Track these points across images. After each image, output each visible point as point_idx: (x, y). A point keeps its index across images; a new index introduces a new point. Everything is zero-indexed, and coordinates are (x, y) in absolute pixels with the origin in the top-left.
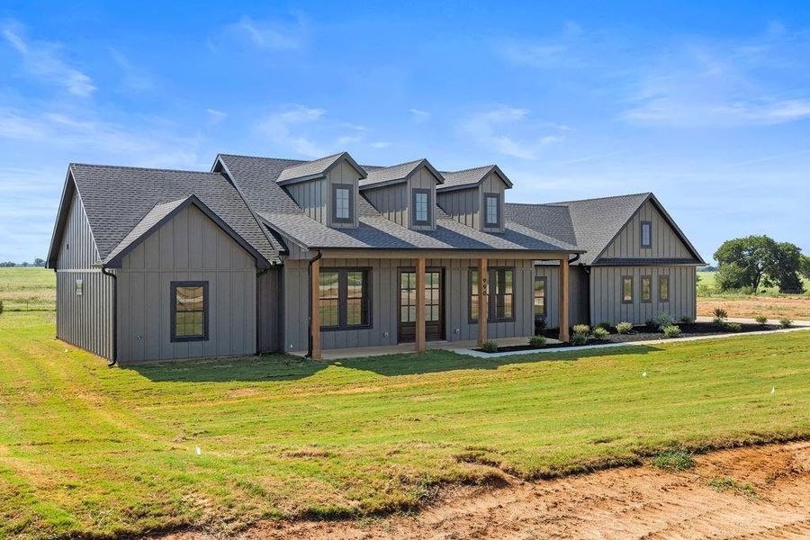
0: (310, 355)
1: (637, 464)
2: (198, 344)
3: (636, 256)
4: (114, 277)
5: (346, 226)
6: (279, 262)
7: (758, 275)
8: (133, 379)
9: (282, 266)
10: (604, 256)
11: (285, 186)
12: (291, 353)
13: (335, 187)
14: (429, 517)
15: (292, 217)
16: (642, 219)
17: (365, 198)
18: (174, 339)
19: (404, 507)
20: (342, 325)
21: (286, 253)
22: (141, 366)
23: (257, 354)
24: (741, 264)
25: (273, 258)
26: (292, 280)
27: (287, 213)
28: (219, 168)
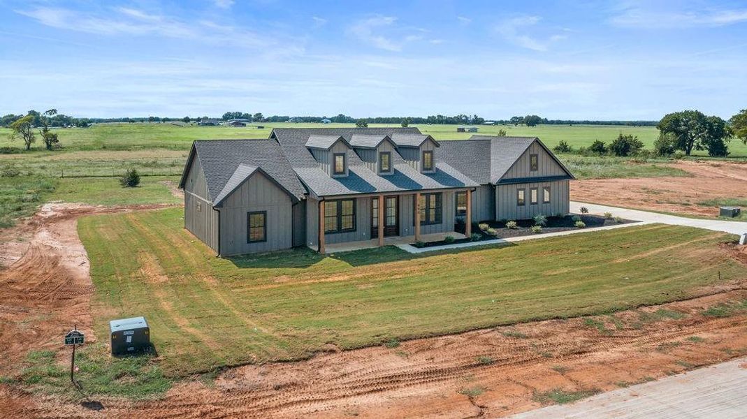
0: (319, 250)
1: (380, 345)
2: (261, 244)
3: (527, 176)
4: (219, 211)
5: (341, 176)
6: (304, 198)
7: (692, 141)
8: (230, 267)
9: (306, 200)
10: (504, 178)
11: (310, 149)
12: (311, 247)
13: (335, 155)
14: (309, 362)
15: (312, 169)
16: (532, 153)
17: (356, 152)
18: (249, 241)
19: (304, 359)
20: (339, 230)
21: (307, 194)
22: (233, 257)
23: (292, 248)
24: (677, 133)
25: (300, 195)
26: (311, 210)
27: (310, 167)
28: (273, 136)
